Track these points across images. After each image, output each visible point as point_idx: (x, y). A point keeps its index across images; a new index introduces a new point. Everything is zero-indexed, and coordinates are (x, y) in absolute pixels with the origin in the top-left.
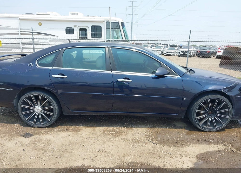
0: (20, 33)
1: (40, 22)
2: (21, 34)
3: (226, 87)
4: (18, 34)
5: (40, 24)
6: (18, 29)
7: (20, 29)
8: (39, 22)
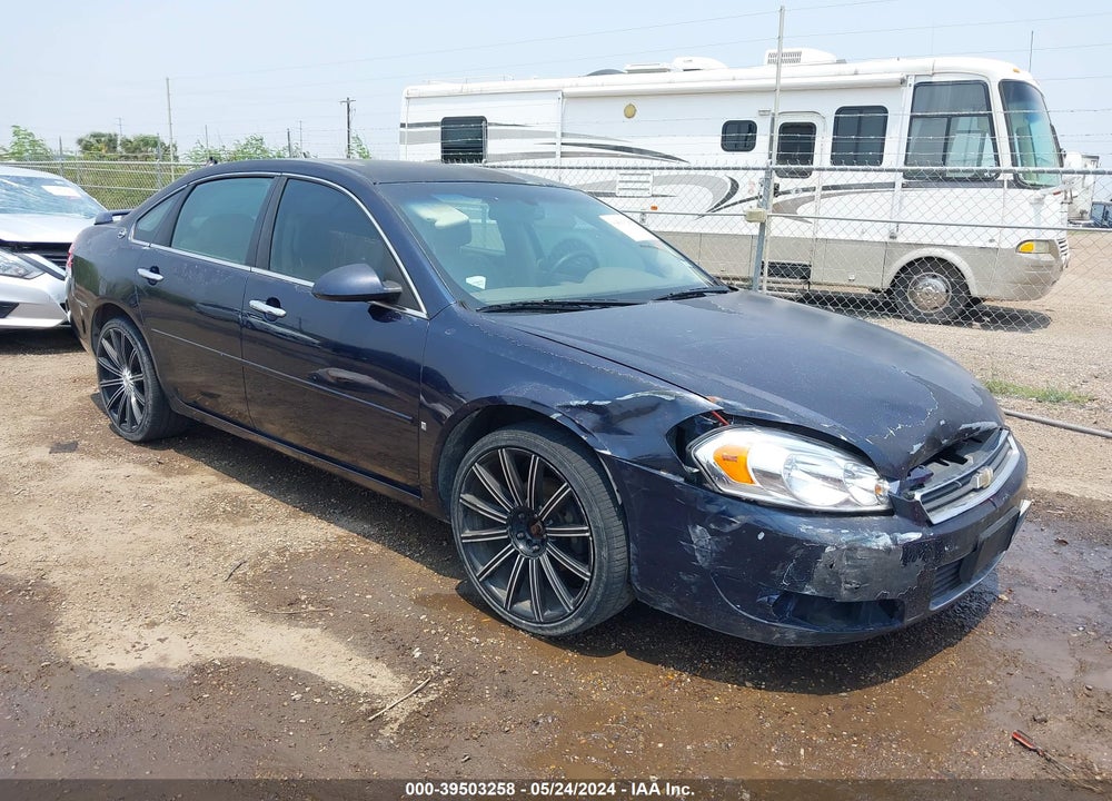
0: (558, 149)
1: (630, 104)
2: (563, 155)
3: (585, 402)
4: (552, 155)
5: (630, 112)
6: (553, 135)
7: (563, 135)
8: (626, 102)
